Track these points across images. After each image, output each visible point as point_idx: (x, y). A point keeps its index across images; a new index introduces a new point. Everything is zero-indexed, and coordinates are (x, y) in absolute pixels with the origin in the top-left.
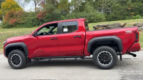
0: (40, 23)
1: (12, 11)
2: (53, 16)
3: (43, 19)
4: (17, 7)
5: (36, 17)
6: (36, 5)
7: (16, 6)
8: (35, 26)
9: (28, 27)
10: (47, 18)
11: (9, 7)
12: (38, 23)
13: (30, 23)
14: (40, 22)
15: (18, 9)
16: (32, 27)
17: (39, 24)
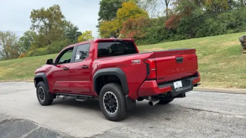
0: (171, 35)
1: (131, 19)
2: (193, 21)
3: (174, 27)
4: (138, 13)
5: (164, 25)
6: (167, 5)
7: (136, 11)
8: (162, 40)
9: (151, 44)
10: (182, 25)
11: (126, 15)
12: (166, 36)
13: (155, 37)
14: (170, 33)
15: (139, 15)
16: (157, 43)
17: (169, 37)
